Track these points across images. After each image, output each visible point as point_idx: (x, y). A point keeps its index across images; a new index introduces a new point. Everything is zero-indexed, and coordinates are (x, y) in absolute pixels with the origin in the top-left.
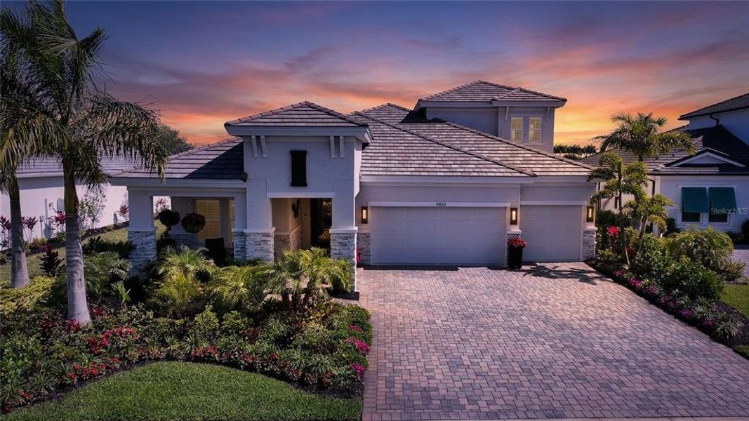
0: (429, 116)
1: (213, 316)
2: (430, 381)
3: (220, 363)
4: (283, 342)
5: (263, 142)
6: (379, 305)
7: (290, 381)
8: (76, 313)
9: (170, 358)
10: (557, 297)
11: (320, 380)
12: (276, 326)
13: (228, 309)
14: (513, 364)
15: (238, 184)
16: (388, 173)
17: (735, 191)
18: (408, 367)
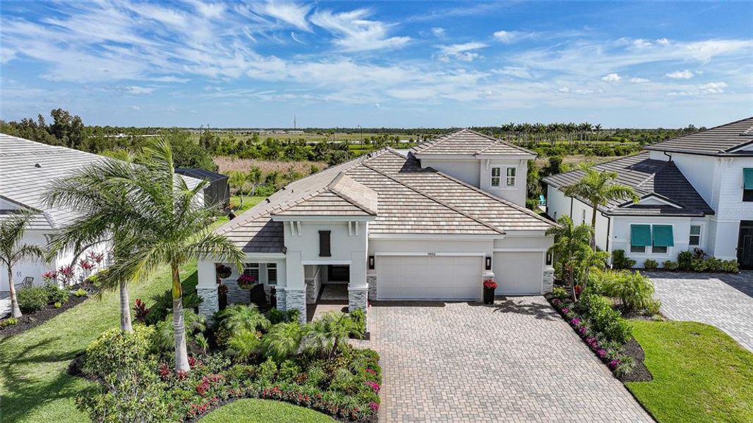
0: (424, 166)
1: (273, 364)
2: (420, 413)
3: (282, 400)
4: (323, 385)
5: (299, 226)
6: (385, 345)
7: (330, 414)
8: (182, 363)
9: (249, 396)
10: (515, 336)
11: (350, 414)
12: (317, 372)
13: (282, 359)
14: (475, 398)
15: (280, 256)
16: (391, 231)
17: (673, 228)
18: (406, 401)
